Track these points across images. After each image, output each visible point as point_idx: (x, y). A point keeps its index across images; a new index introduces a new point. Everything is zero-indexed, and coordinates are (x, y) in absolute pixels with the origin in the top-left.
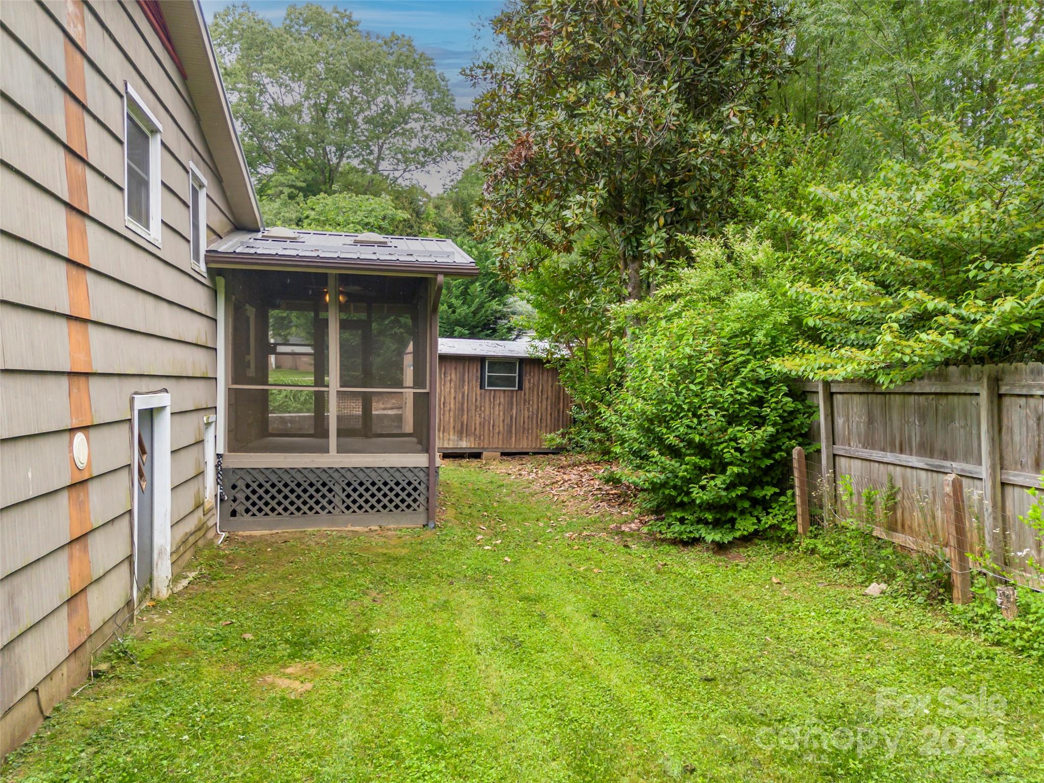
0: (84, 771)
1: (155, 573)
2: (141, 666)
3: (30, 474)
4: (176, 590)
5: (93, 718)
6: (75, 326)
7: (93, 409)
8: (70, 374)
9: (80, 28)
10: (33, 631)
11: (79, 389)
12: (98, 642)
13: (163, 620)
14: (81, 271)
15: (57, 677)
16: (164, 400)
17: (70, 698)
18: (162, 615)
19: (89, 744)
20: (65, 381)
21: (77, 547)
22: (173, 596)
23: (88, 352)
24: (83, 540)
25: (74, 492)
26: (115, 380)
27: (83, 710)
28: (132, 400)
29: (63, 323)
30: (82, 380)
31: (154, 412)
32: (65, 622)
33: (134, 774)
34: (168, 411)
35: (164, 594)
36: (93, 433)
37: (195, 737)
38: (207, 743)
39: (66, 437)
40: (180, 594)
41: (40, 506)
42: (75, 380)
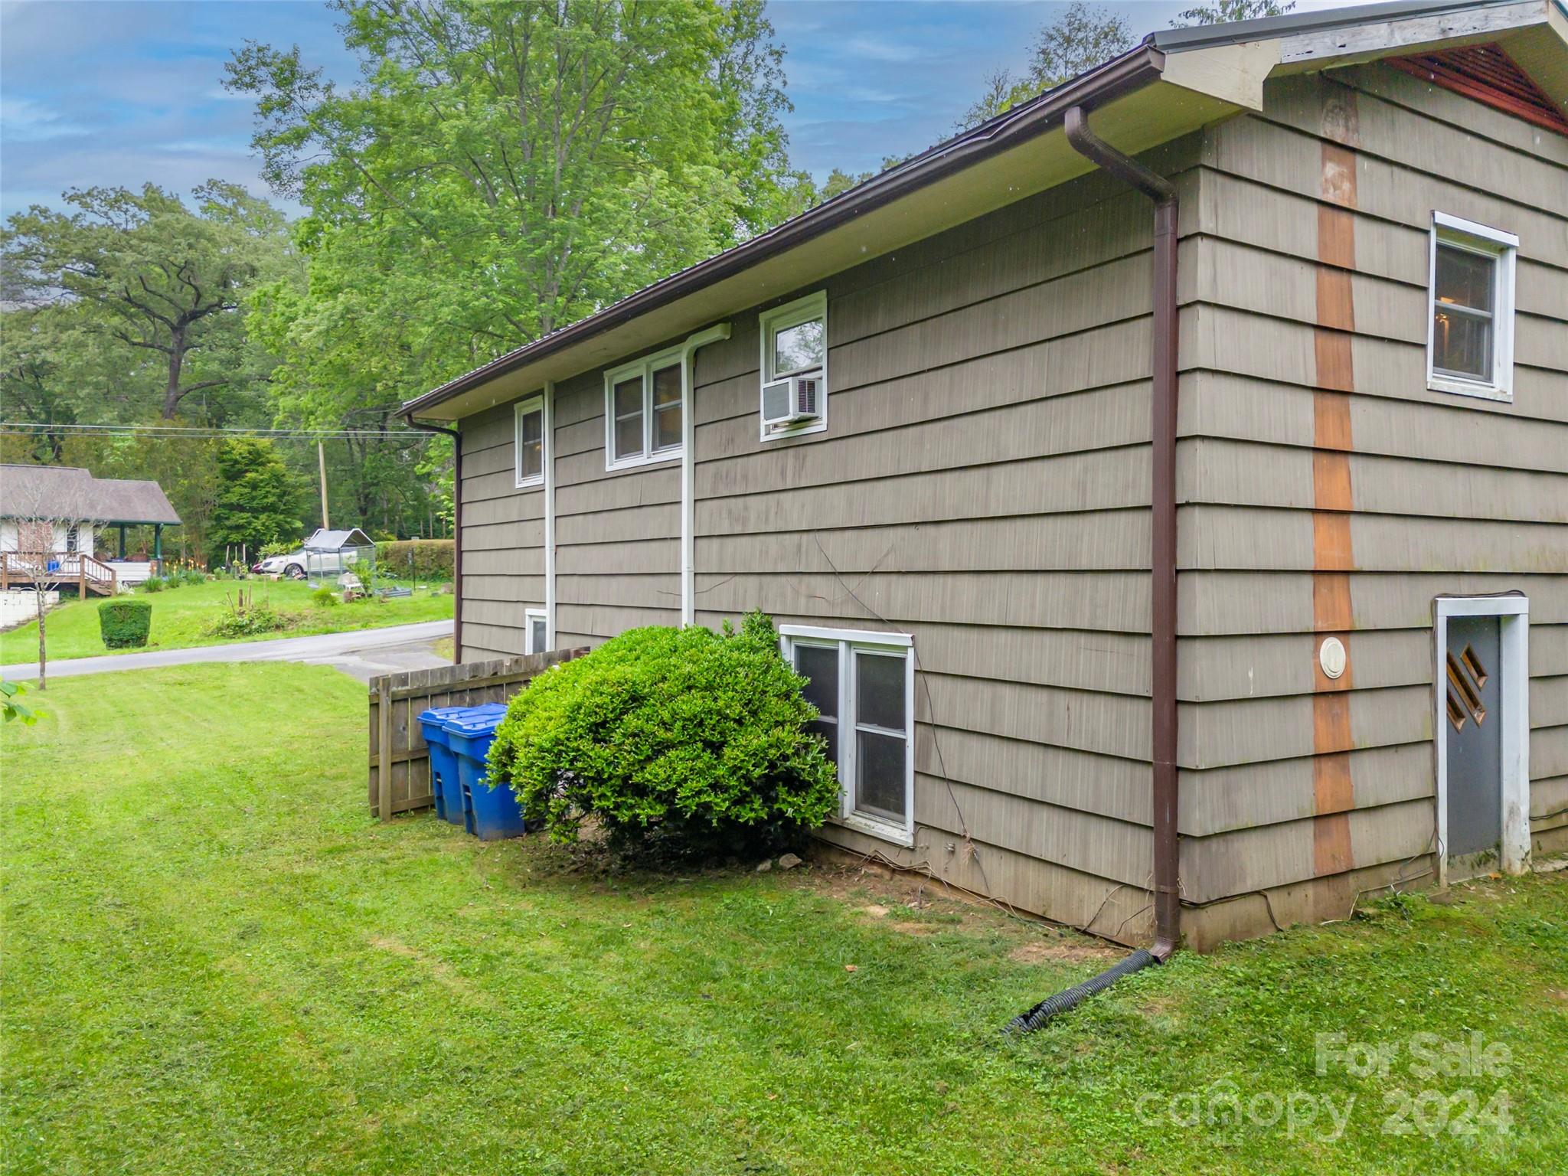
0: (1283, 984)
1: (1505, 838)
2: (1414, 925)
3: (1251, 674)
4: (1538, 869)
5: (1322, 948)
6: (1325, 521)
7: (1355, 613)
8: (1314, 572)
9: (1346, 186)
10: (1259, 833)
11: (1331, 590)
12: (1369, 881)
13: (1496, 897)
14: (1339, 458)
15: (1298, 894)
16: (1518, 605)
17: (1315, 925)
18: (1499, 891)
19: (1302, 966)
20: (1308, 582)
21: (1327, 765)
22: (1531, 876)
23: (1347, 546)
24: (1340, 758)
25: (1323, 702)
26: (1404, 581)
27: (1318, 938)
28: (1434, 604)
29: (1307, 520)
30: (1338, 581)
31: (1503, 621)
32: (1310, 841)
33: (1324, 1005)
34: (1523, 624)
35: (1518, 869)
36: (1354, 640)
37: (1414, 1006)
38: (1422, 1017)
39: (1309, 642)
40: (1543, 875)
41: (1269, 710)
42: (1325, 580)
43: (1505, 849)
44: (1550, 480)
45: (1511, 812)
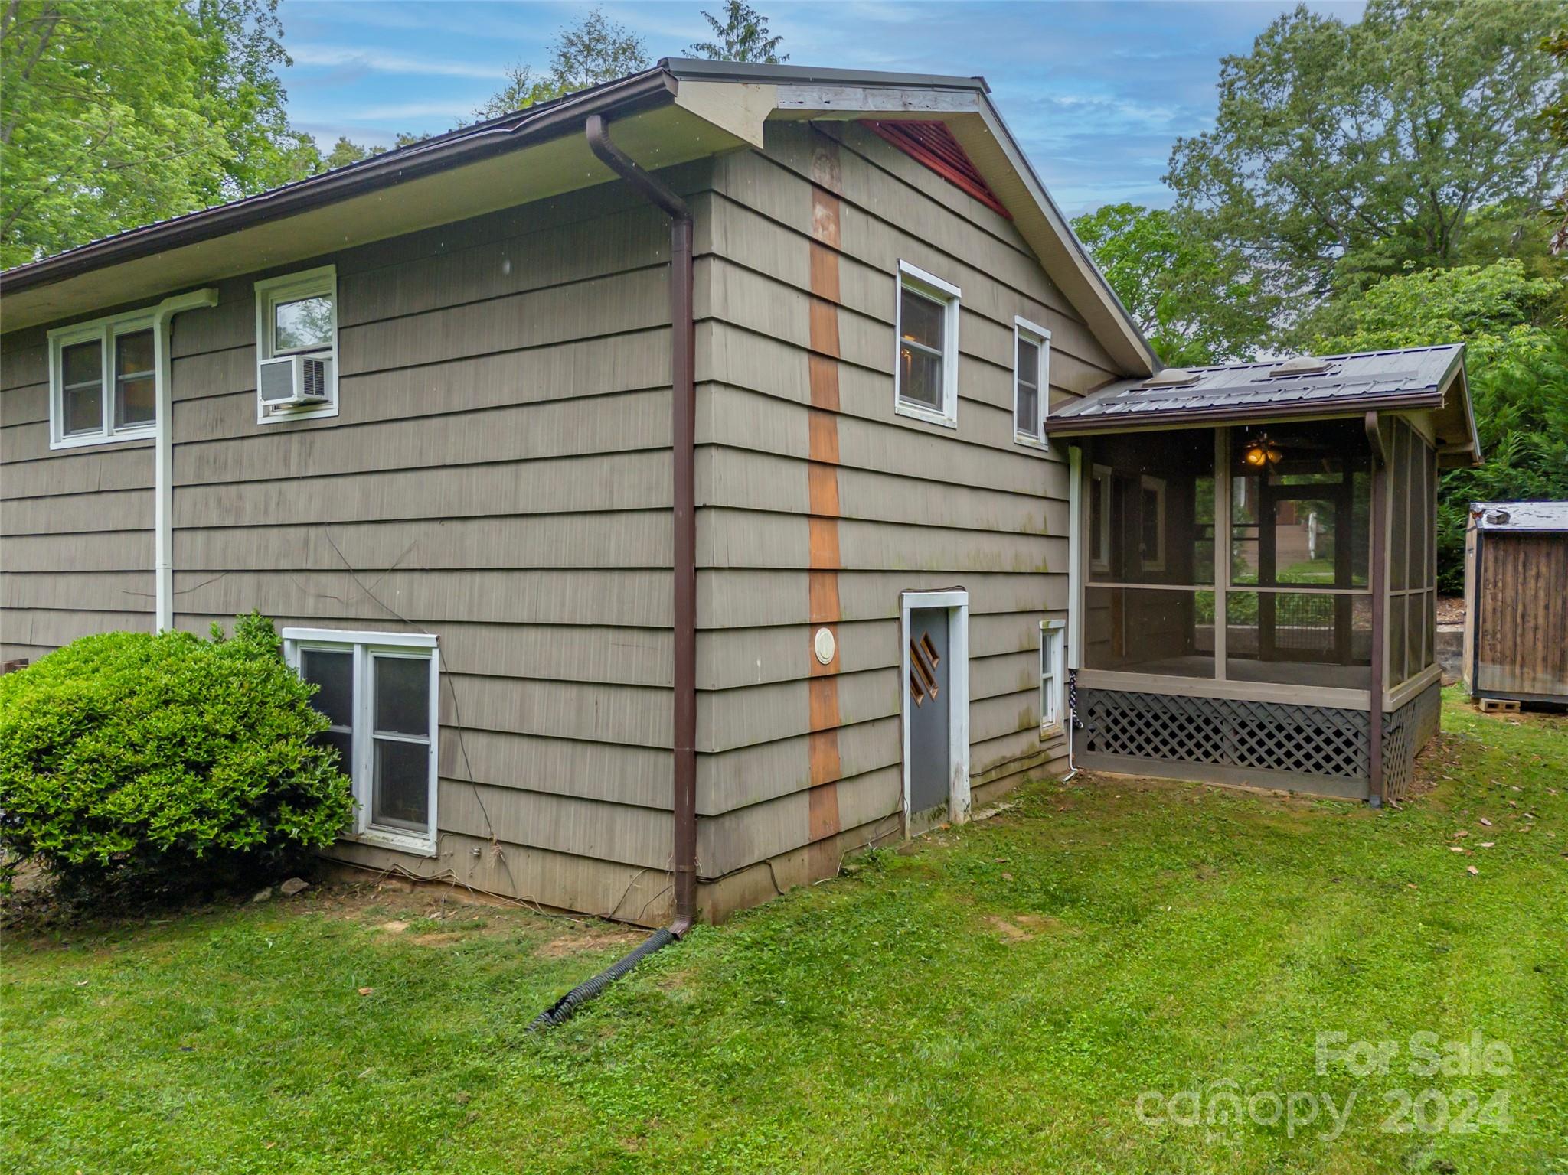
0: (783, 943)
1: (952, 794)
2: (886, 876)
3: (759, 663)
4: (976, 818)
5: (815, 905)
6: (818, 525)
7: (842, 605)
8: (810, 570)
9: (832, 228)
10: (765, 807)
11: (823, 586)
12: (852, 842)
13: (946, 845)
14: (829, 471)
15: (796, 859)
16: (960, 599)
17: (810, 885)
18: (948, 839)
19: (799, 924)
20: (805, 579)
21: (821, 742)
22: (971, 824)
23: (836, 548)
24: (830, 735)
25: (817, 685)
26: (877, 577)
27: (811, 897)
28: (901, 597)
29: (804, 524)
30: (828, 579)
31: (950, 612)
32: (806, 811)
33: (816, 956)
34: (964, 613)
35: (962, 819)
36: (842, 630)
37: (885, 946)
38: (891, 955)
39: (806, 632)
40: (979, 822)
41: (773, 694)
42: (818, 577)
43: (952, 803)
44: (983, 494)
45: (957, 772)
